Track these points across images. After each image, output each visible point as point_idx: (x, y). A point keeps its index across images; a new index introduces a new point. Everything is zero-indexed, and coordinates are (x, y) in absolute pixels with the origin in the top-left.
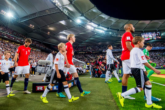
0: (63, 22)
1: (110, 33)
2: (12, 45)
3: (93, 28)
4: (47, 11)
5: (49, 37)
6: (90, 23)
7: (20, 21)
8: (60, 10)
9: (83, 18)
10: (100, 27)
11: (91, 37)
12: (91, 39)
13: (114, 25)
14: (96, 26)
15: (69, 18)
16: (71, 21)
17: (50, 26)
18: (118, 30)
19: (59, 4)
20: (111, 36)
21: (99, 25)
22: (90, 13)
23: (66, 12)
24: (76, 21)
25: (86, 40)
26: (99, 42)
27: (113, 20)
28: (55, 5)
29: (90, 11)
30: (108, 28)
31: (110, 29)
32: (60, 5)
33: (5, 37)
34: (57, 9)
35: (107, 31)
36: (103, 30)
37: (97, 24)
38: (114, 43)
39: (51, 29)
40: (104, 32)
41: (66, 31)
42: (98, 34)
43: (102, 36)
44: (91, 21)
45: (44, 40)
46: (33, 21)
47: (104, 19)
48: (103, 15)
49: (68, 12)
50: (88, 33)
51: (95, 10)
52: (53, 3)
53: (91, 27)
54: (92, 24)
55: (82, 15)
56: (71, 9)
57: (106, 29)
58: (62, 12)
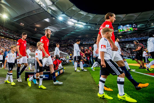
0: (47, 20)
1: (89, 27)
2: (7, 41)
3: (73, 24)
4: (34, 12)
5: (36, 33)
6: (71, 20)
7: (13, 21)
8: (45, 10)
9: (64, 15)
10: (80, 22)
11: (72, 31)
12: (72, 33)
13: (92, 20)
14: (76, 21)
15: (52, 16)
16: (54, 18)
17: (37, 24)
18: (96, 24)
19: (43, 5)
20: (90, 30)
21: (78, 21)
22: (70, 10)
23: (49, 11)
24: (58, 19)
25: (68, 34)
26: (80, 35)
27: (91, 16)
28: (41, 6)
29: (70, 9)
30: (87, 23)
31: (89, 23)
32: (45, 6)
33: (1, 34)
34: (42, 9)
35: (86, 26)
36: (82, 24)
37: (77, 20)
38: (93, 36)
39: (38, 26)
40: (83, 26)
41: (50, 27)
42: (78, 28)
43: (82, 30)
44: (71, 18)
45: (32, 36)
46: (23, 20)
47: (83, 15)
48: (82, 12)
49: (51, 12)
50: (69, 28)
51: (74, 8)
52: (38, 4)
53: (71, 22)
54: (72, 20)
55: (63, 13)
56: (54, 8)
57: (85, 24)
58: (46, 11)
